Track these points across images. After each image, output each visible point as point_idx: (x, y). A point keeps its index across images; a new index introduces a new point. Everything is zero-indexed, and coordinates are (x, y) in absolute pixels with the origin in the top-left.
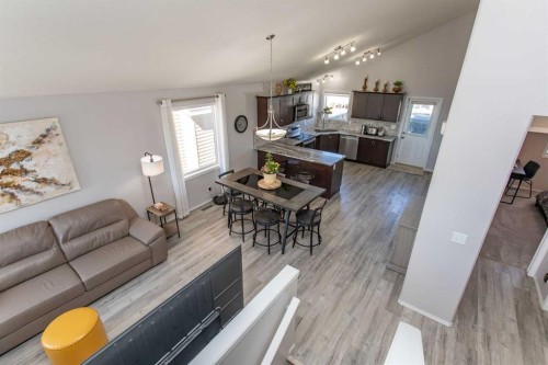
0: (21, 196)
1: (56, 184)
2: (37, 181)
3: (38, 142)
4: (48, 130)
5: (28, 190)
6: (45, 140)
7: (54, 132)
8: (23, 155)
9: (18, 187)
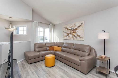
0: (74, 37)
1: (80, 37)
2: (77, 35)
3: (79, 26)
4: (81, 24)
5: (75, 37)
6: (80, 26)
7: (82, 24)
8: (76, 29)
9: (74, 35)
